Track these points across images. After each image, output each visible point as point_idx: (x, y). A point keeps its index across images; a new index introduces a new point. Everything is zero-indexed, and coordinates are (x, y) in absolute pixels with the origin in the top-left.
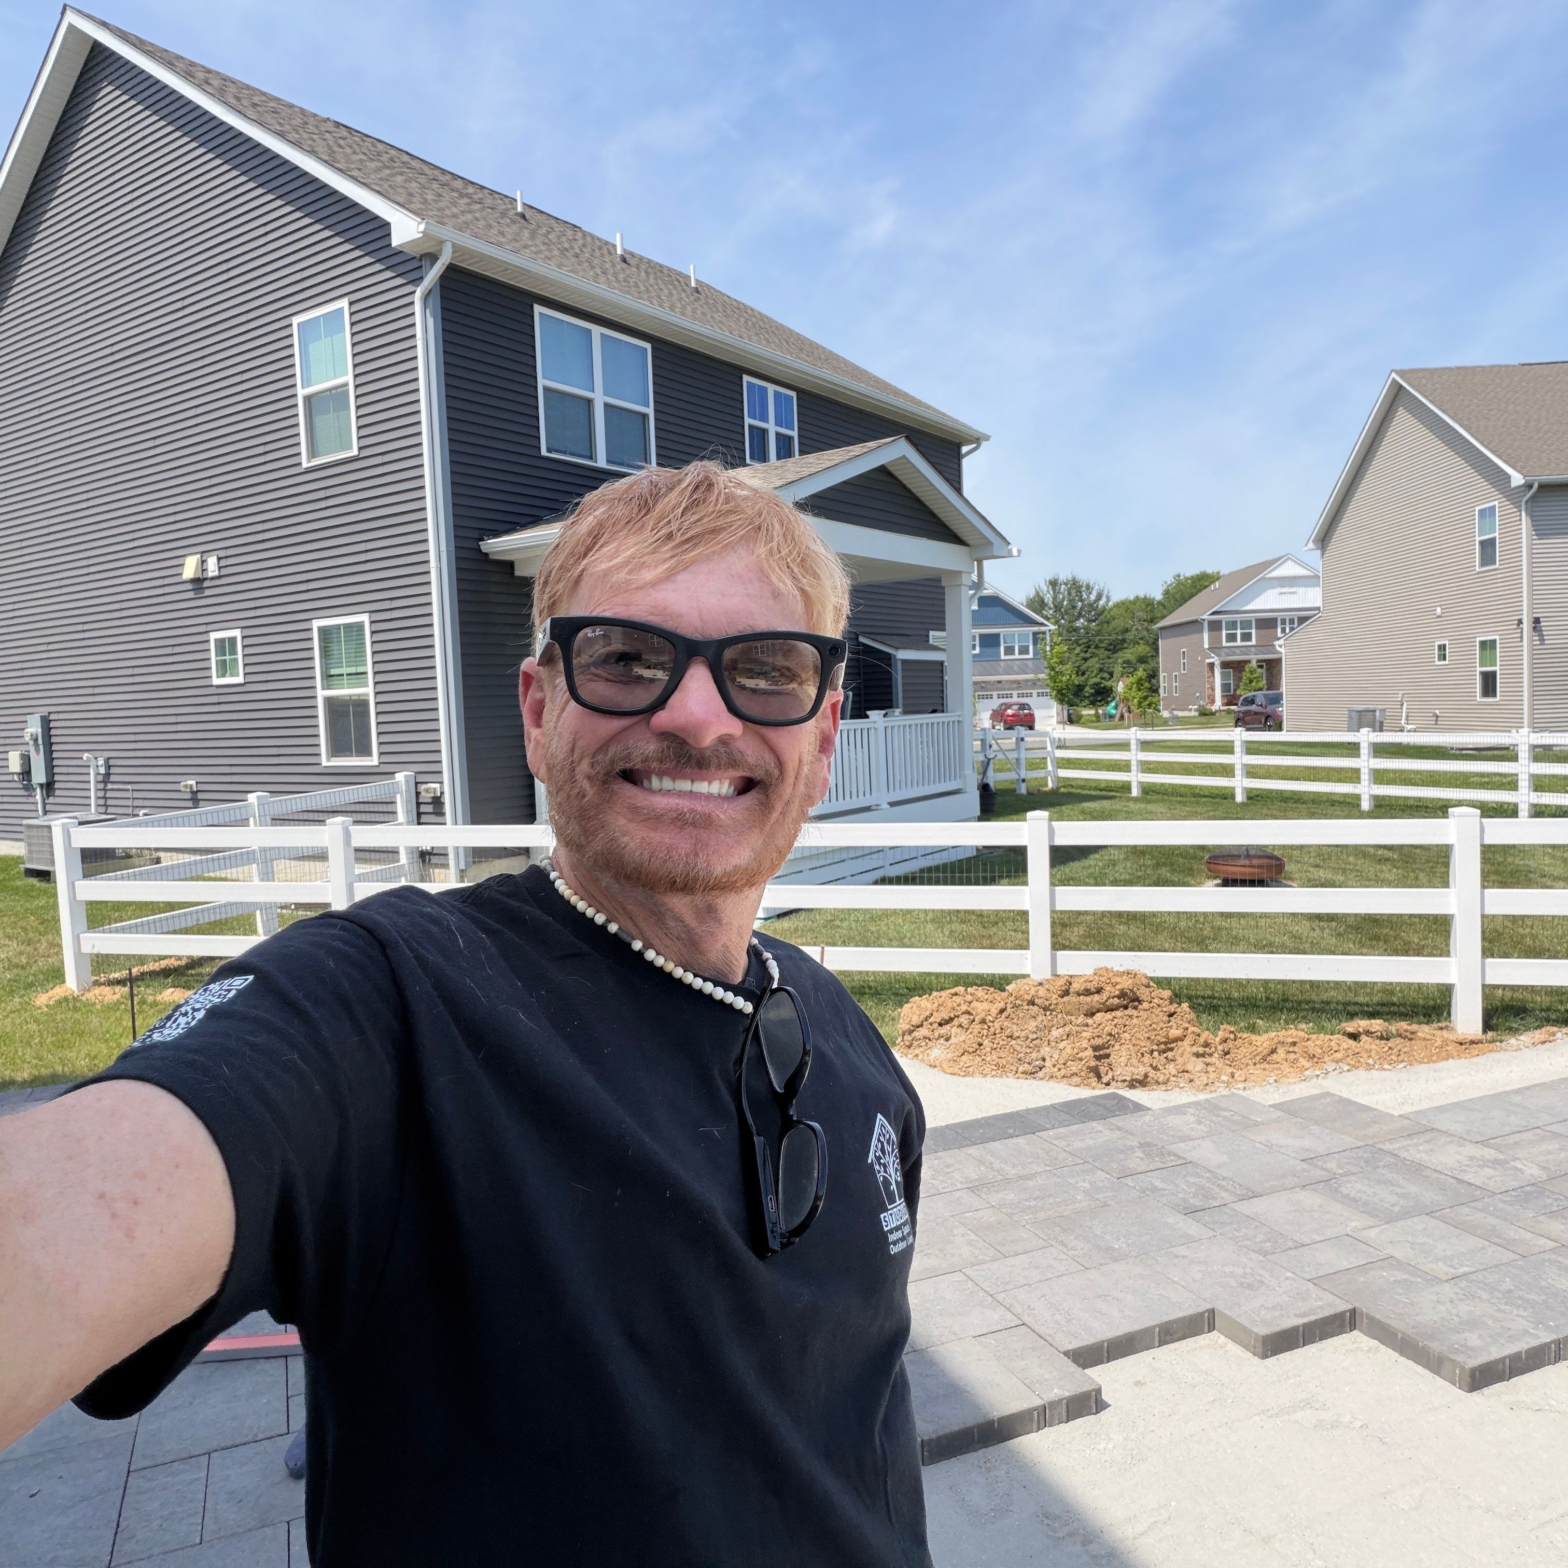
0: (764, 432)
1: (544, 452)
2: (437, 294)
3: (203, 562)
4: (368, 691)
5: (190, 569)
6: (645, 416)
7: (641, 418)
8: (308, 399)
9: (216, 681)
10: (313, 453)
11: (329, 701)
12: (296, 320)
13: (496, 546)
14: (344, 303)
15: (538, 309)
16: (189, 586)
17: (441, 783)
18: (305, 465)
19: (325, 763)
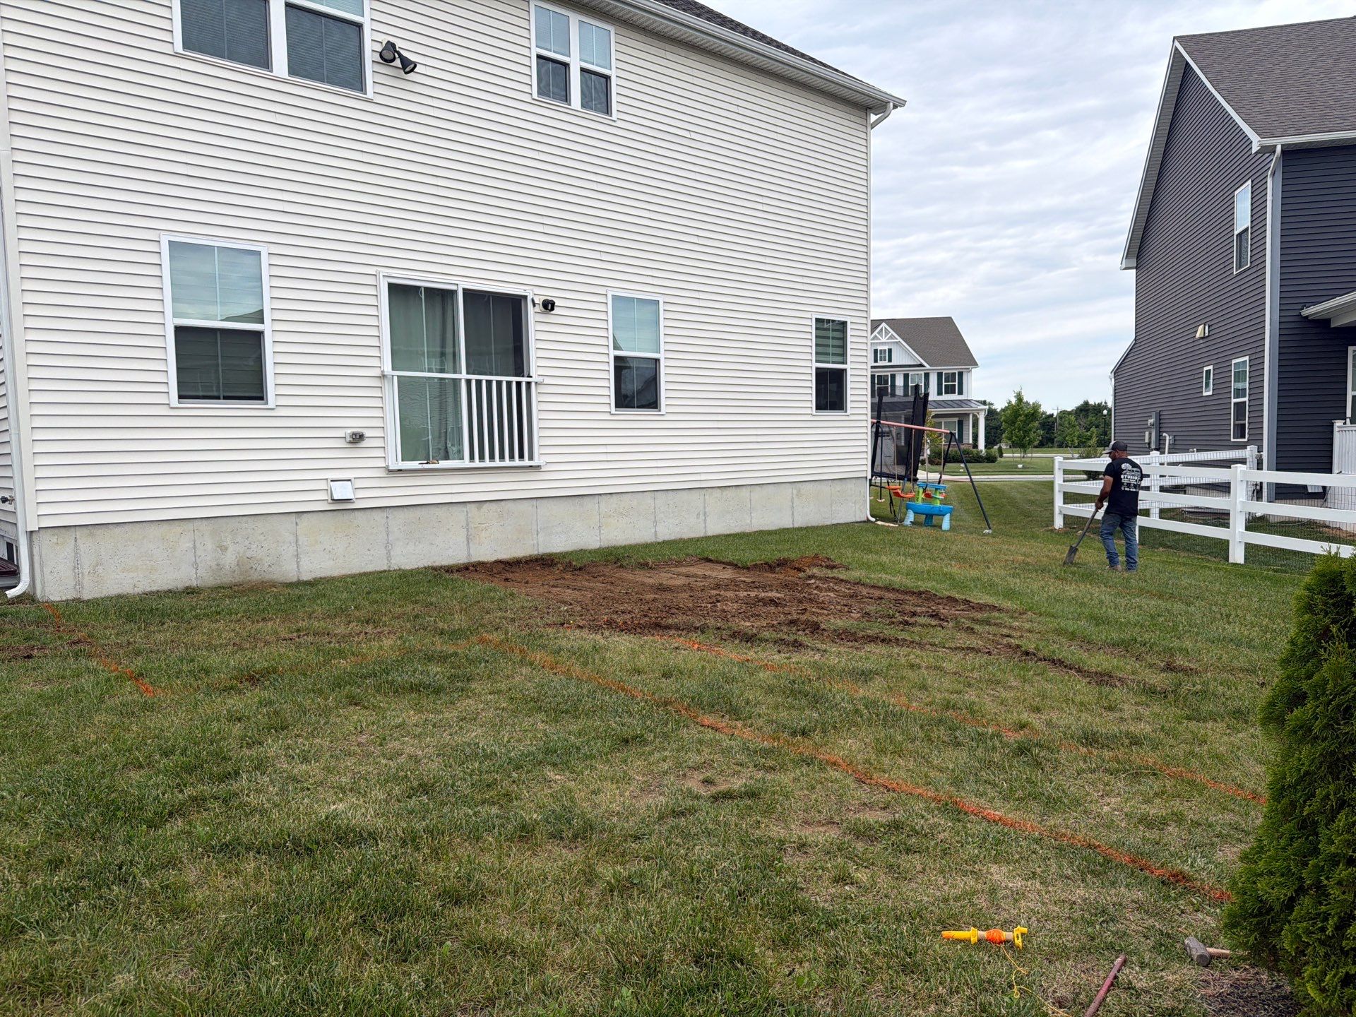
2: (1278, 173)
3: (1204, 328)
4: (1246, 399)
5: (1200, 332)
8: (1237, 236)
9: (1204, 394)
10: (1237, 267)
11: (1235, 405)
12: (1236, 192)
13: (1308, 311)
14: (1249, 182)
16: (1201, 341)
17: (1263, 452)
18: (1235, 273)
19: (1232, 440)
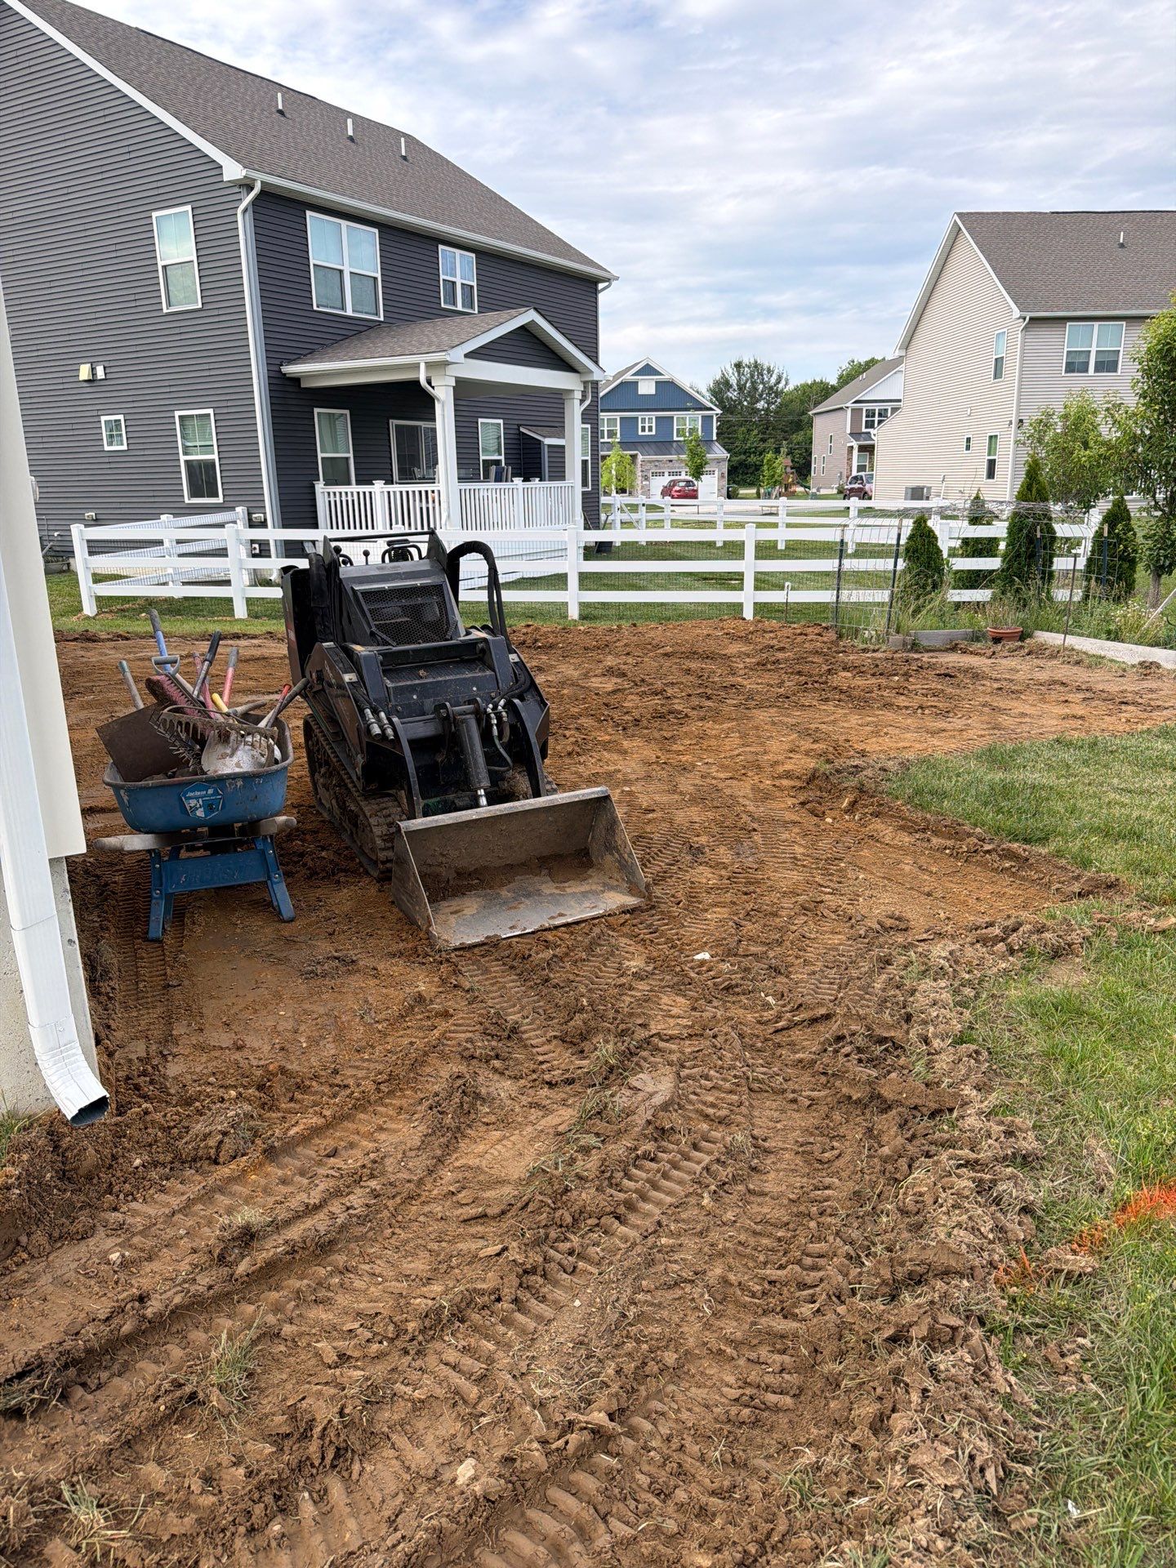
0: (454, 283)
1: (315, 308)
2: (250, 210)
3: (93, 369)
4: (215, 457)
5: (84, 372)
6: (375, 279)
7: (372, 280)
8: (164, 267)
9: (107, 448)
10: (169, 304)
11: (187, 462)
12: (155, 214)
13: (291, 369)
14: (188, 208)
15: (309, 213)
16: (85, 385)
17: (265, 513)
18: (165, 311)
19: (187, 501)
